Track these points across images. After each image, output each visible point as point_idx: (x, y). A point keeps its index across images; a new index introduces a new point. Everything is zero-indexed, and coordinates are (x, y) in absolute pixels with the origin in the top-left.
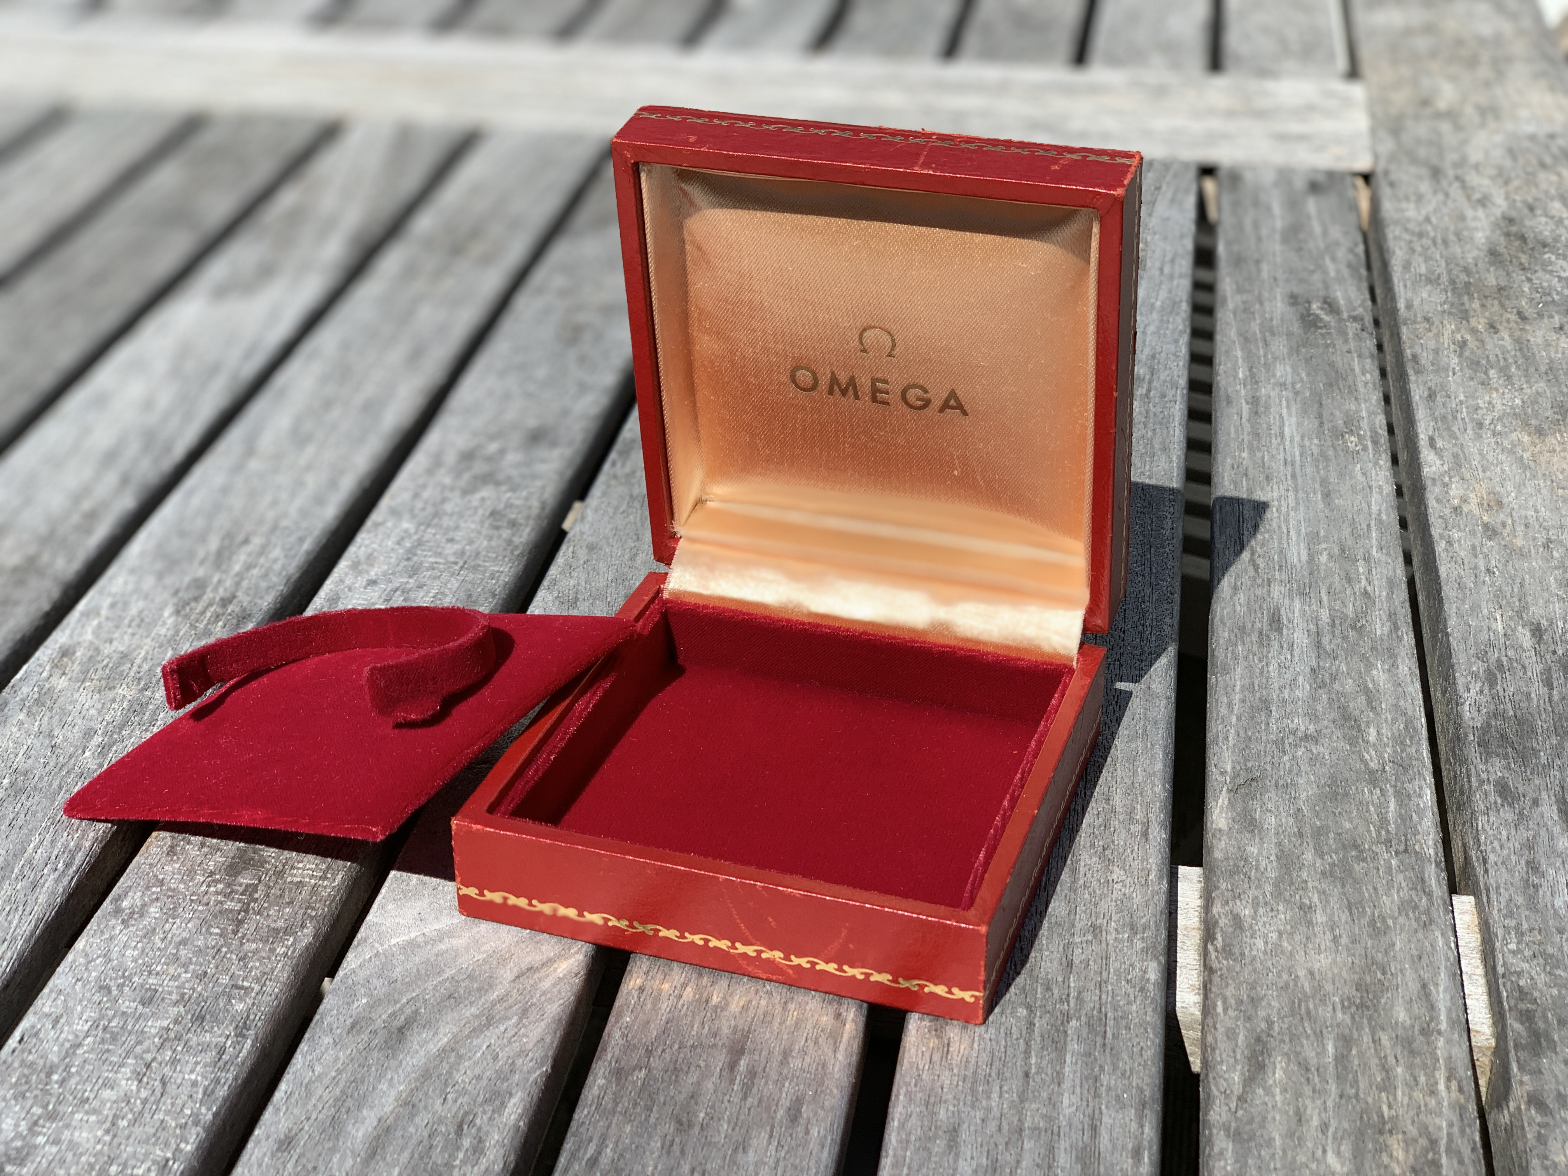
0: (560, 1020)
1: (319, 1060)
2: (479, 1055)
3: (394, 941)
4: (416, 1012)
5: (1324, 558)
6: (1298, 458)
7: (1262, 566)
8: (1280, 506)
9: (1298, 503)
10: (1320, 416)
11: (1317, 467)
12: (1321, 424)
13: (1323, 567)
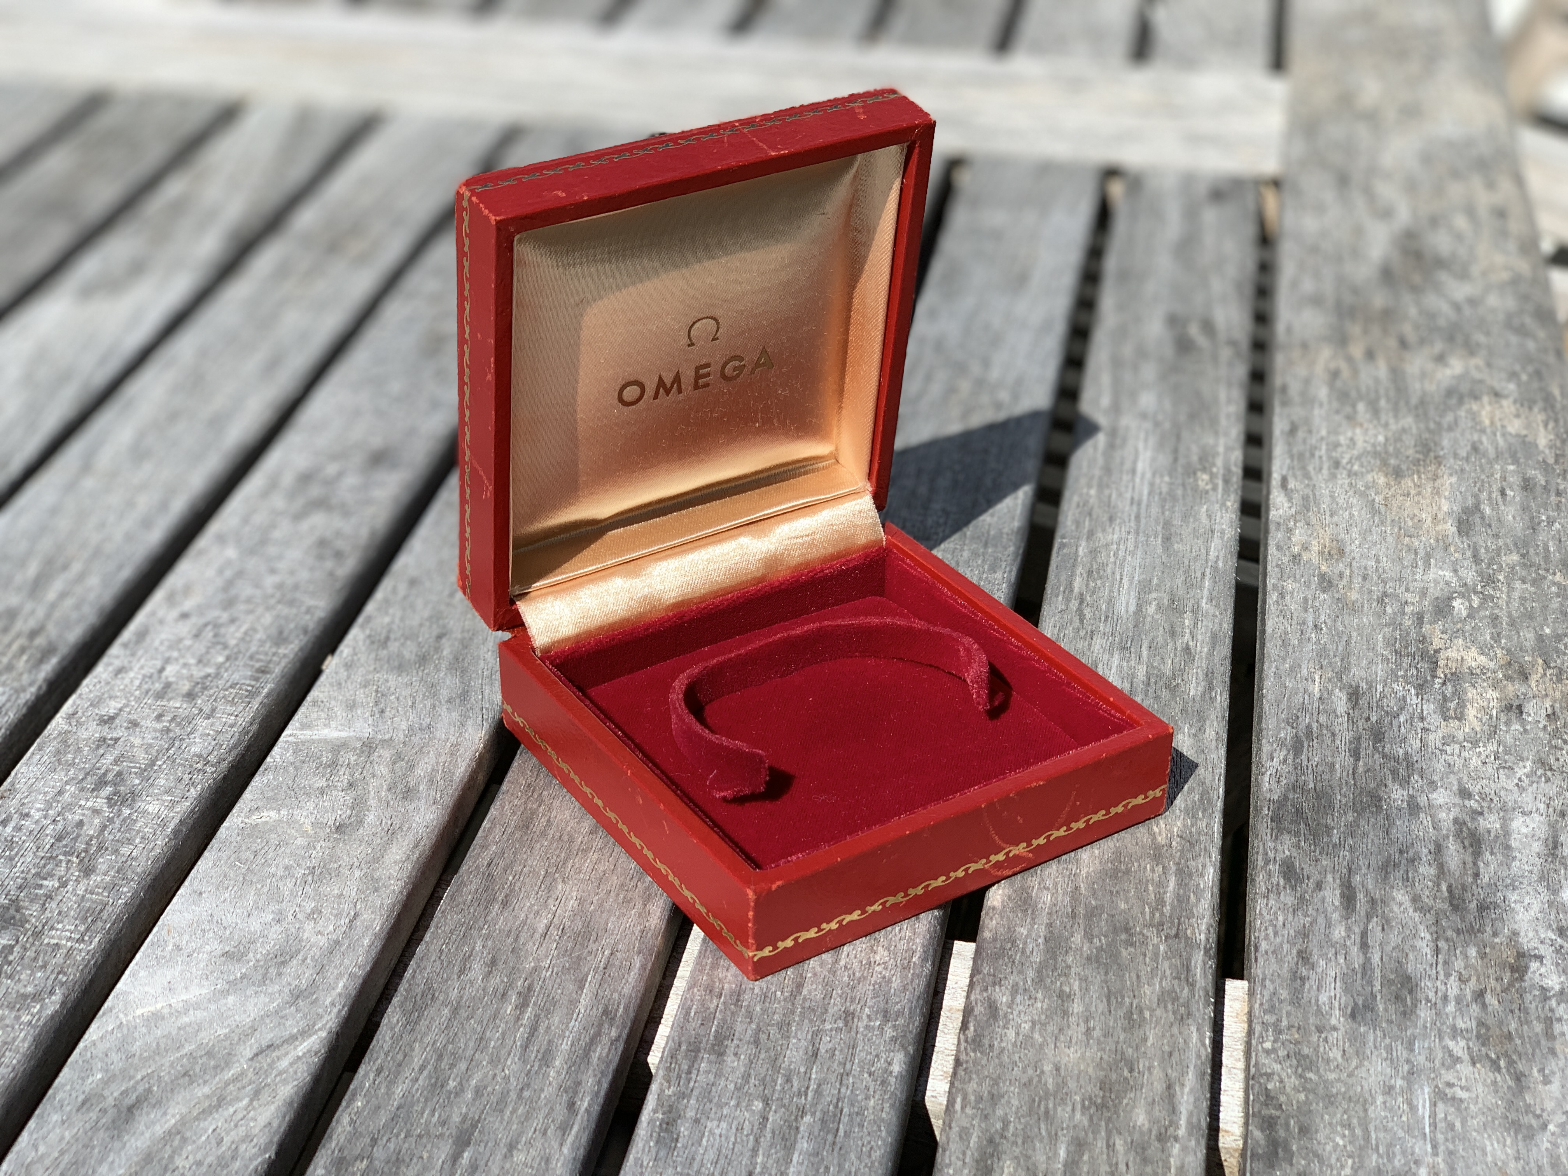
0: (291, 1104)
1: (44, 1138)
2: (204, 1138)
3: (139, 1012)
4: (149, 1091)
5: (1151, 609)
6: (1145, 498)
7: (1088, 616)
8: (1118, 549)
9: (1136, 547)
10: (1175, 451)
11: (1163, 507)
12: (1176, 460)
13: (1149, 619)
